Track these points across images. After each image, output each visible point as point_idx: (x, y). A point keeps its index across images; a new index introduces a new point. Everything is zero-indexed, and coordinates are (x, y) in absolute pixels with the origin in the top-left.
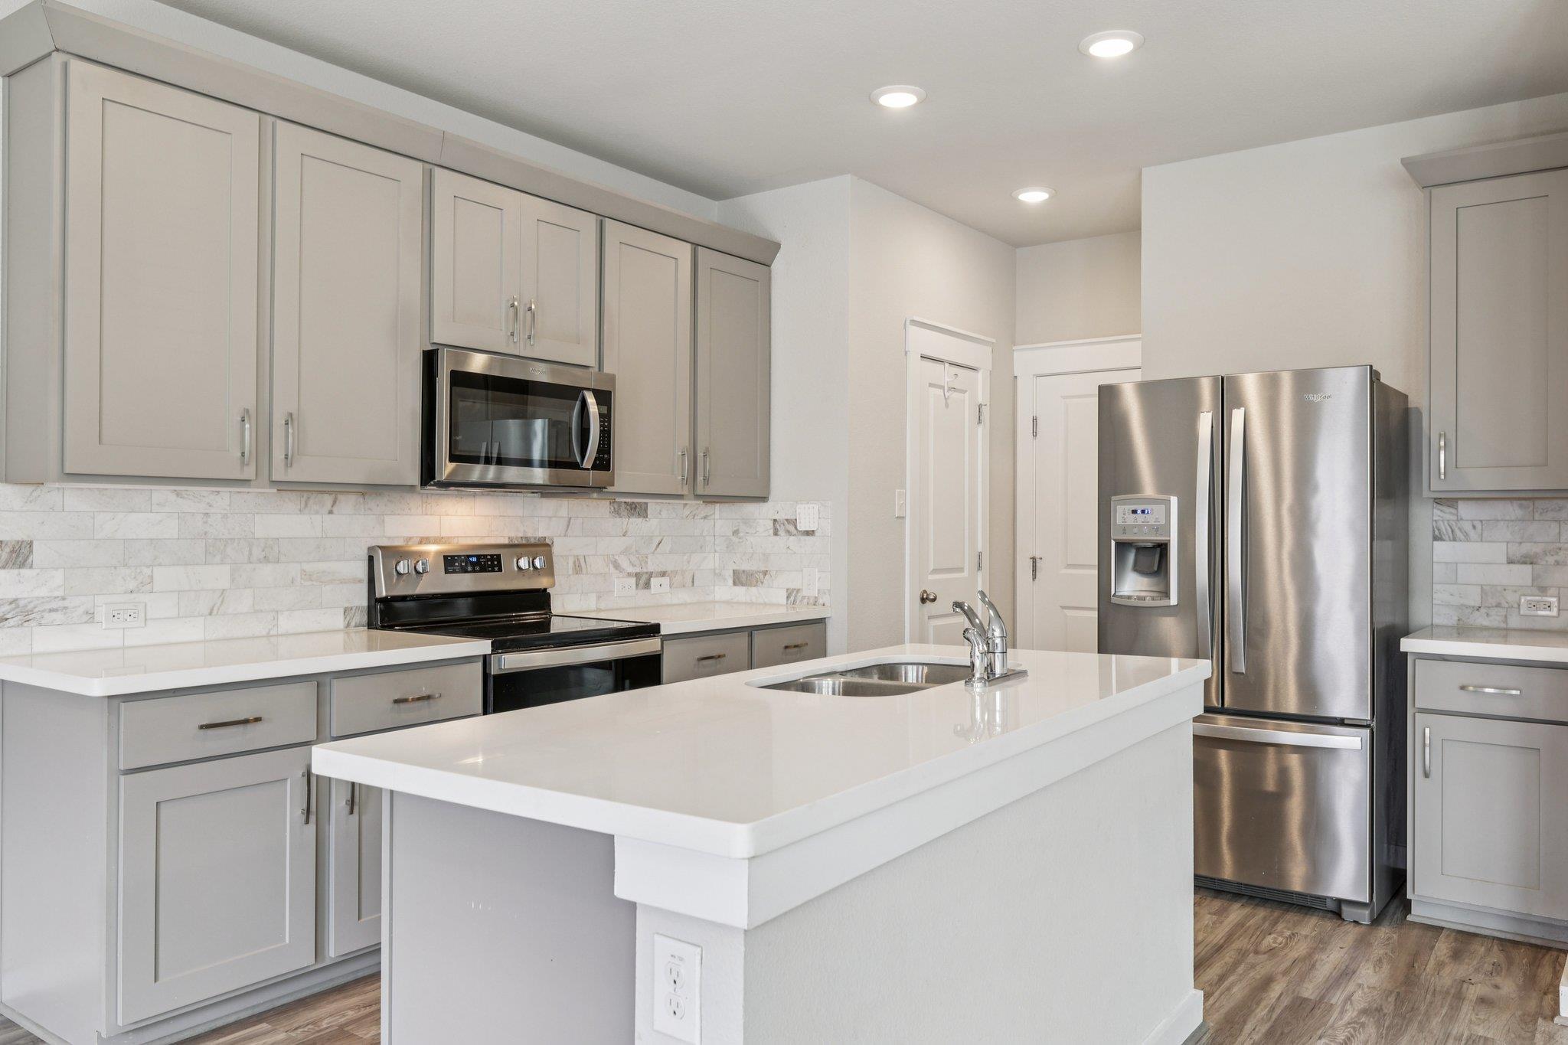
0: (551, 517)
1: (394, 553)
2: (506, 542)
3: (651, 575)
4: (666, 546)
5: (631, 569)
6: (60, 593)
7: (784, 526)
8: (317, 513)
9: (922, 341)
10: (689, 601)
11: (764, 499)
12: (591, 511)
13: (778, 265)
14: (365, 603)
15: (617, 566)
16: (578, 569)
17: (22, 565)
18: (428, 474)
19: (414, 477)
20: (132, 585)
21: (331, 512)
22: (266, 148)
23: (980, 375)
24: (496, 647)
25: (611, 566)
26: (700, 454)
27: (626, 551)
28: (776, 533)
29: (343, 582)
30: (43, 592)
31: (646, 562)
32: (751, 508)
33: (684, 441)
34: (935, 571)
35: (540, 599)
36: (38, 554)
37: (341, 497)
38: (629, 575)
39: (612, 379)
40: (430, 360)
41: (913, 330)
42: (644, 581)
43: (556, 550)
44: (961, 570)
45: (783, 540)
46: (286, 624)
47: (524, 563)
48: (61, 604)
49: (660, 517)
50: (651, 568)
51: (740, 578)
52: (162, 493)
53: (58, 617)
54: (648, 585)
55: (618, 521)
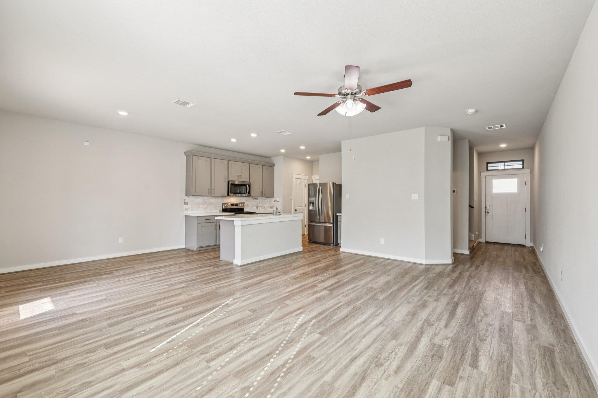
0: (244, 200)
1: (225, 204)
2: (238, 202)
4: (260, 203)
5: (255, 206)
6: (191, 207)
7: (275, 201)
8: (216, 199)
9: (294, 176)
10: (263, 210)
11: (273, 197)
12: (250, 199)
13: (275, 167)
14: (222, 209)
15: (253, 206)
16: (248, 206)
17: (187, 204)
18: (228, 195)
19: (227, 195)
20: (197, 207)
21: (218, 199)
22: (211, 161)
23: (306, 180)
24: (235, 214)
26: (263, 192)
27: (254, 204)
29: (219, 207)
30: (189, 207)
32: (272, 198)
33: (261, 190)
34: (297, 207)
35: (243, 209)
36: (189, 203)
37: (219, 197)
39: (251, 183)
40: (228, 182)
41: (293, 175)
42: (257, 208)
43: (245, 203)
44: (302, 207)
45: (275, 203)
47: (240, 205)
49: (259, 200)
51: (271, 208)
52: (200, 197)
54: (258, 208)
55: (253, 200)
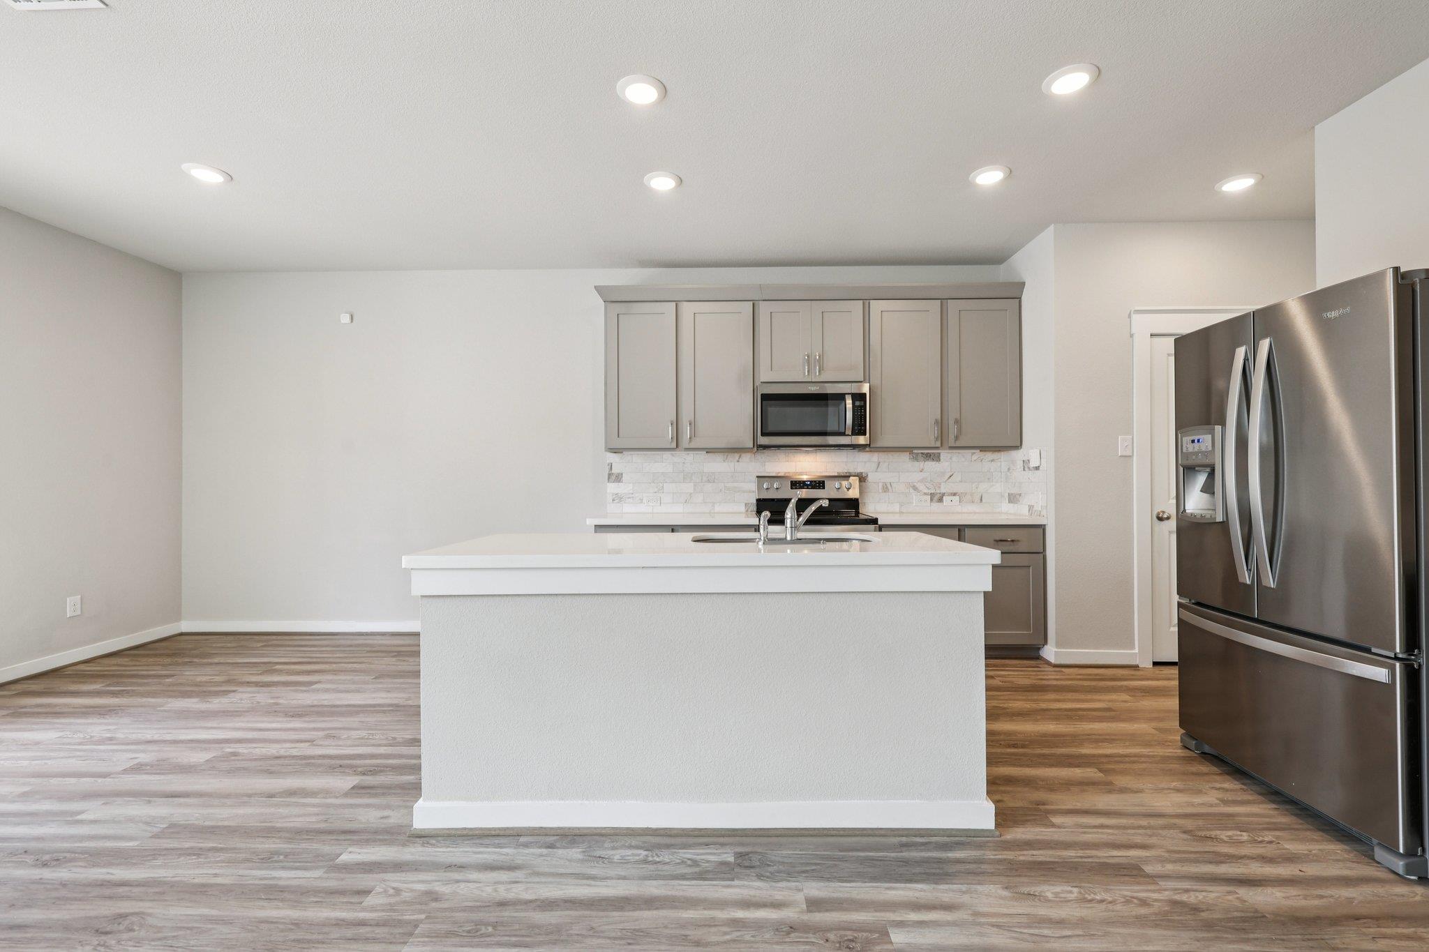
0: (865, 462)
2: (836, 474)
3: (944, 494)
4: (957, 477)
5: (926, 491)
6: (631, 492)
7: (1027, 465)
8: (731, 461)
10: (977, 511)
11: (1019, 447)
12: (895, 461)
13: (1025, 297)
14: (755, 501)
15: (915, 488)
16: (883, 488)
17: (619, 482)
19: (750, 444)
20: (656, 490)
21: (738, 461)
22: (678, 314)
25: (911, 489)
26: (951, 422)
27: (921, 481)
28: (1024, 470)
29: (745, 492)
30: (626, 491)
31: (940, 487)
33: (936, 414)
35: (853, 504)
36: (625, 478)
37: (743, 455)
38: (925, 494)
41: (1134, 317)
42: (937, 498)
43: (869, 480)
45: (1026, 473)
46: (717, 509)
47: (842, 485)
48: (631, 496)
49: (951, 460)
50: (943, 491)
51: (1013, 499)
53: (631, 500)
54: (941, 500)
55: (916, 464)
